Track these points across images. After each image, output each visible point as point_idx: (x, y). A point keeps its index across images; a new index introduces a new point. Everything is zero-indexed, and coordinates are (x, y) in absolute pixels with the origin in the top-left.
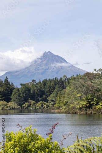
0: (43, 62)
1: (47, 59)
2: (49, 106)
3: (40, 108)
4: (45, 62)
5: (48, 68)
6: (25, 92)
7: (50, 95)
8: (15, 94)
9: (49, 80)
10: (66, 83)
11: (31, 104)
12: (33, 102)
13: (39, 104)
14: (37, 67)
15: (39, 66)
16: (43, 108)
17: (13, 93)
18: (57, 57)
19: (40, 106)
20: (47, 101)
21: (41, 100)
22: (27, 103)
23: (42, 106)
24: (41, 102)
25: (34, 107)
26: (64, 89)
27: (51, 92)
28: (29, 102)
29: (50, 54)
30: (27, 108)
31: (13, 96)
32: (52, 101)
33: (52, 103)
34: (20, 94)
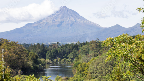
0: (59, 16)
1: (63, 13)
2: (69, 61)
3: (64, 63)
4: (60, 16)
5: (64, 21)
6: (55, 53)
7: (69, 54)
8: (48, 54)
9: (69, 44)
10: (79, 46)
11: (58, 60)
12: (59, 59)
13: (63, 60)
14: (54, 20)
15: (56, 19)
16: (66, 63)
17: (48, 53)
18: (71, 11)
19: (64, 61)
20: (68, 58)
21: (64, 58)
22: (56, 59)
23: (65, 61)
24: (64, 59)
25: (60, 62)
26: (78, 50)
27: (70, 52)
28: (57, 59)
29: (65, 9)
30: (56, 62)
31: (47, 55)
32: (71, 58)
33: (71, 59)
34: (51, 54)
